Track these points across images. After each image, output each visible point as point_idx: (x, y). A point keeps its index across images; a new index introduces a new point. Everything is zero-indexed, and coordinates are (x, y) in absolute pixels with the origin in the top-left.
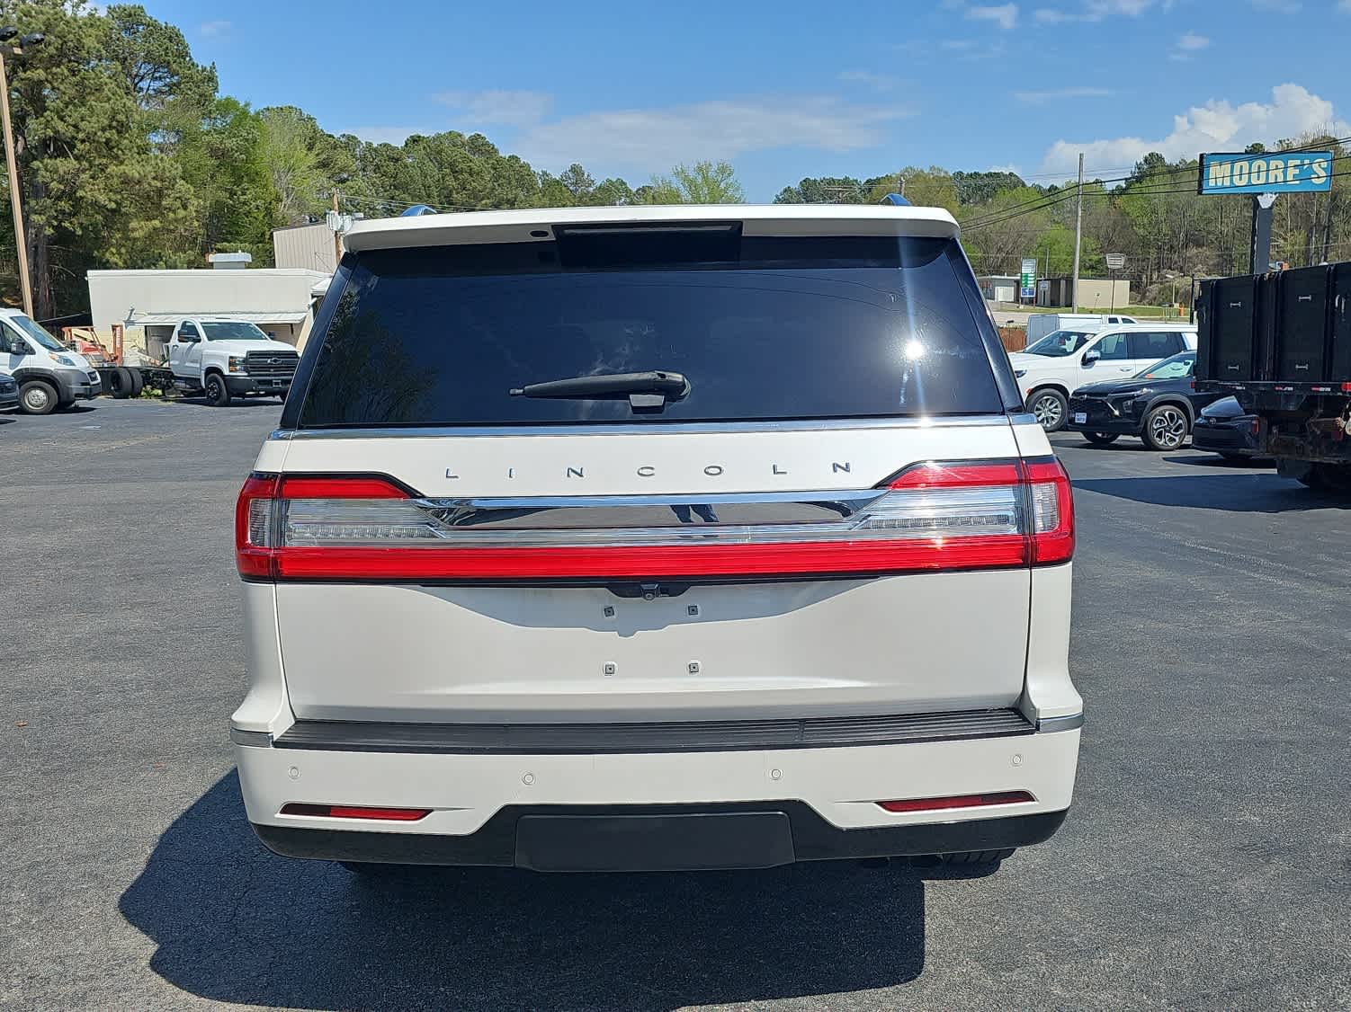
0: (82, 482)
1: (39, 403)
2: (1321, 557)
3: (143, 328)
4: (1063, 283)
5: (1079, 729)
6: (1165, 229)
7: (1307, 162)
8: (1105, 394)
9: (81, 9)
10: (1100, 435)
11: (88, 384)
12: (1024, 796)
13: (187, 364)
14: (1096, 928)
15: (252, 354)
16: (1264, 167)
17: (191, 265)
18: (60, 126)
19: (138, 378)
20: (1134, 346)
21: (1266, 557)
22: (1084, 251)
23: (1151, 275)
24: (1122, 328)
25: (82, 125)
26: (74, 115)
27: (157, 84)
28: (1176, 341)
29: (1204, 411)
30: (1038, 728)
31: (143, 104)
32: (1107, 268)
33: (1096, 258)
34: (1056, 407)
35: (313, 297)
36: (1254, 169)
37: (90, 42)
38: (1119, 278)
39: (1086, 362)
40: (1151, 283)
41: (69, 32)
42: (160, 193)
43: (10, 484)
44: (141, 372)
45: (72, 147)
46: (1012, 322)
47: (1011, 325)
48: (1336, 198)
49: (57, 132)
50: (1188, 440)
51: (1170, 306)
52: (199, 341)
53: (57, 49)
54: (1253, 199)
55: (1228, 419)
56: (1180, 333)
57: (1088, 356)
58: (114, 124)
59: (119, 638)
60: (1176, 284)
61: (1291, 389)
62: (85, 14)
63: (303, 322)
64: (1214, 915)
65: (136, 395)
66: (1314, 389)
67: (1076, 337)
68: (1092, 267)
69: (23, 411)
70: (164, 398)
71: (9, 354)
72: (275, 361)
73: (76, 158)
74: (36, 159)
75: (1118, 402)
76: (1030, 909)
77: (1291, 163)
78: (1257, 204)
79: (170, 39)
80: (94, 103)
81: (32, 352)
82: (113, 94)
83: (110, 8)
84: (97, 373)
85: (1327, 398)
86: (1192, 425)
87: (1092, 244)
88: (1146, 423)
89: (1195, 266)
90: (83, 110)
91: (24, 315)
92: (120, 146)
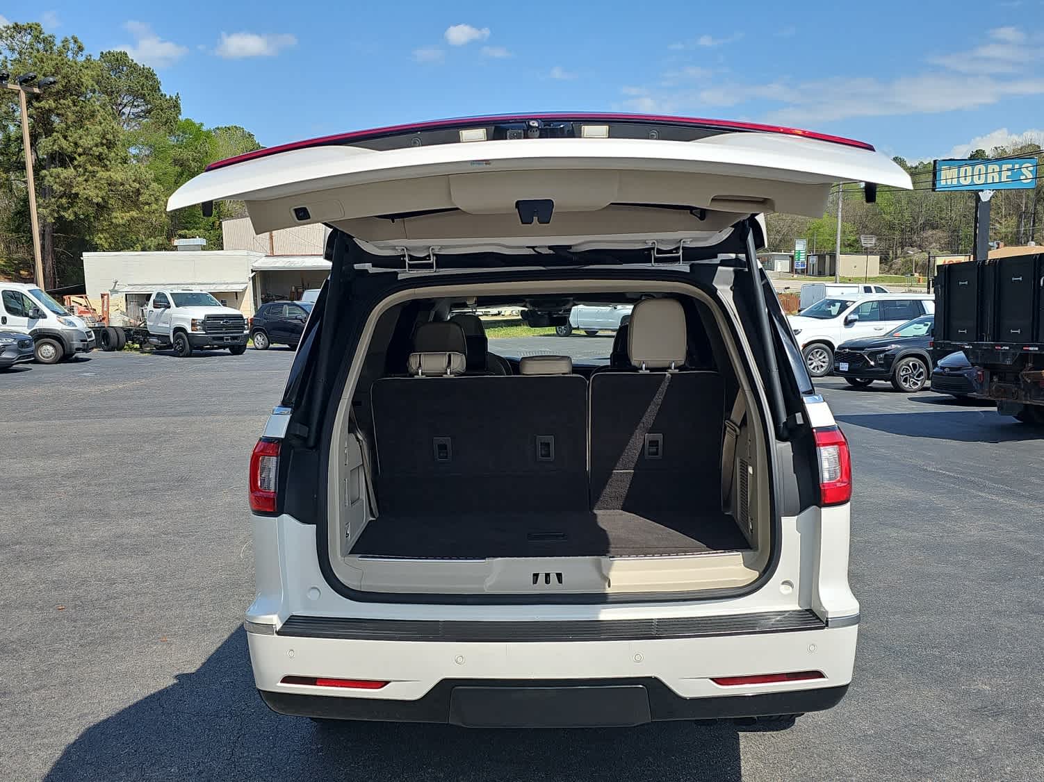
0: (85, 418)
1: (49, 355)
2: (1033, 480)
3: (124, 296)
4: (827, 257)
5: (857, 625)
6: (906, 215)
7: (1017, 166)
8: (862, 349)
9: (79, 55)
10: (858, 380)
11: (86, 341)
12: (818, 674)
13: (159, 325)
14: (869, 770)
15: (209, 317)
16: (983, 171)
17: (159, 248)
18: (64, 143)
19: (122, 334)
20: (885, 311)
21: (991, 480)
22: (844, 232)
23: (896, 252)
24: (875, 296)
25: (81, 142)
26: (74, 135)
27: (135, 110)
28: (917, 307)
29: (940, 363)
30: (827, 625)
31: (125, 125)
32: (862, 247)
33: (853, 238)
34: (824, 358)
35: (252, 271)
36: (976, 172)
37: (87, 81)
38: (872, 253)
39: (848, 323)
40: (896, 258)
41: (72, 74)
42: (138, 193)
43: (31, 419)
44: (125, 331)
45: (72, 159)
46: (789, 288)
47: (788, 291)
48: (1040, 191)
49: (61, 148)
50: (928, 383)
51: (912, 275)
52: (169, 307)
53: (62, 86)
54: (976, 195)
55: (959, 369)
56: (921, 300)
57: (849, 319)
58: (104, 141)
59: (125, 541)
60: (915, 258)
61: (1007, 348)
62: (83, 59)
63: (245, 290)
64: (957, 761)
65: (120, 348)
66: (1025, 348)
67: (839, 304)
68: (850, 245)
69: (36, 362)
70: (141, 350)
71: (27, 318)
72: (226, 322)
73: (75, 168)
74: (45, 169)
75: (873, 355)
76: (819, 756)
77: (1005, 167)
78: (978, 199)
79: (147, 77)
80: (89, 127)
81: (44, 316)
82: (104, 120)
83: (102, 53)
84: (92, 332)
85: (1035, 355)
86: (931, 373)
87: (849, 227)
88: (895, 372)
89: (931, 243)
90: (80, 132)
91: (38, 288)
92: (108, 158)
